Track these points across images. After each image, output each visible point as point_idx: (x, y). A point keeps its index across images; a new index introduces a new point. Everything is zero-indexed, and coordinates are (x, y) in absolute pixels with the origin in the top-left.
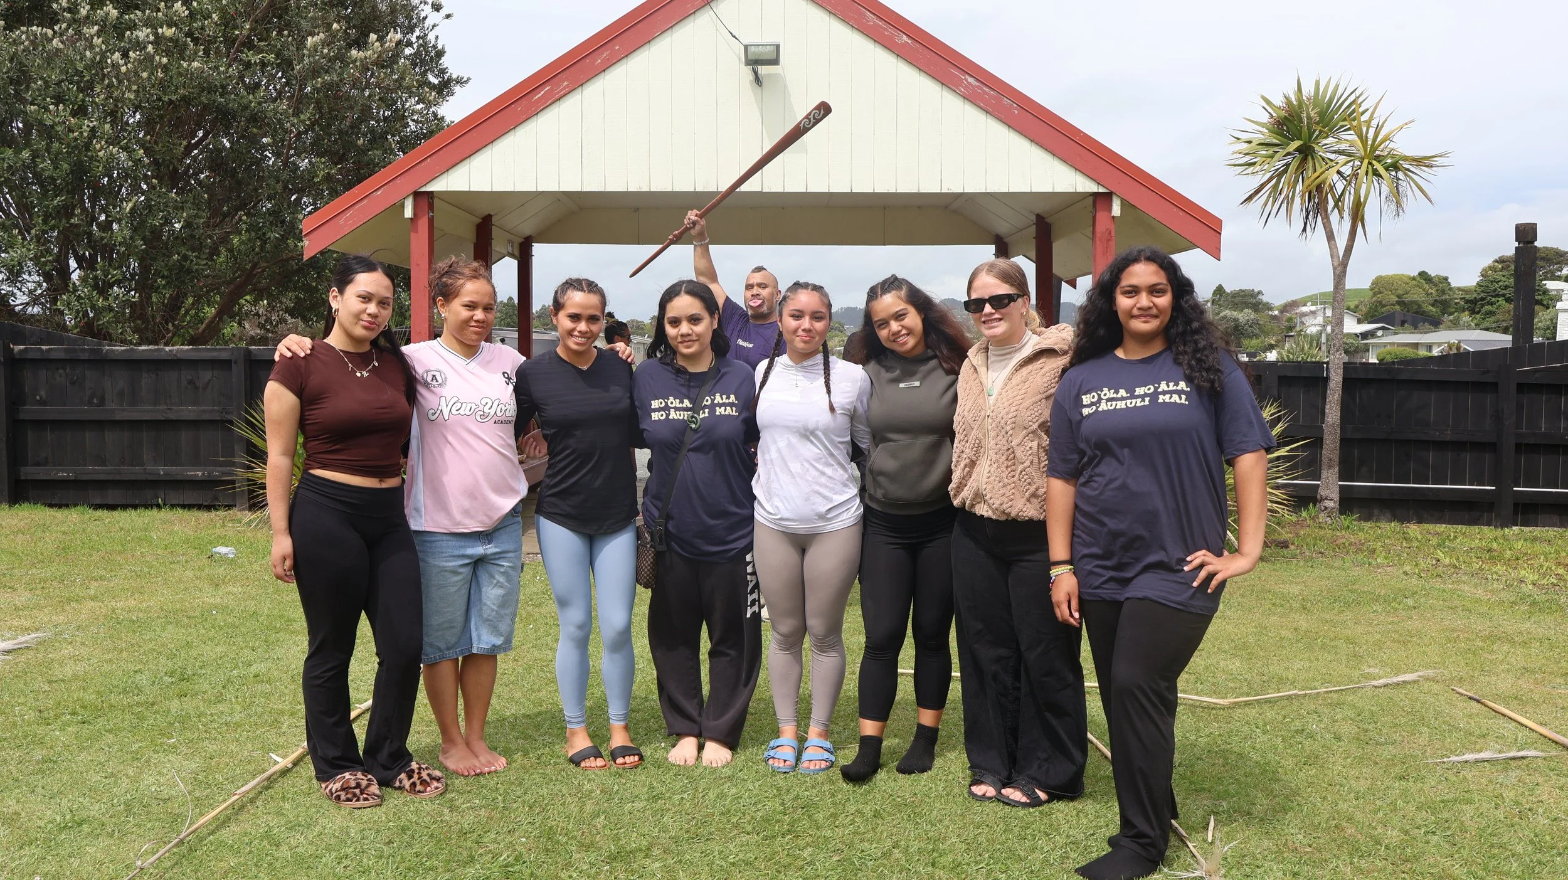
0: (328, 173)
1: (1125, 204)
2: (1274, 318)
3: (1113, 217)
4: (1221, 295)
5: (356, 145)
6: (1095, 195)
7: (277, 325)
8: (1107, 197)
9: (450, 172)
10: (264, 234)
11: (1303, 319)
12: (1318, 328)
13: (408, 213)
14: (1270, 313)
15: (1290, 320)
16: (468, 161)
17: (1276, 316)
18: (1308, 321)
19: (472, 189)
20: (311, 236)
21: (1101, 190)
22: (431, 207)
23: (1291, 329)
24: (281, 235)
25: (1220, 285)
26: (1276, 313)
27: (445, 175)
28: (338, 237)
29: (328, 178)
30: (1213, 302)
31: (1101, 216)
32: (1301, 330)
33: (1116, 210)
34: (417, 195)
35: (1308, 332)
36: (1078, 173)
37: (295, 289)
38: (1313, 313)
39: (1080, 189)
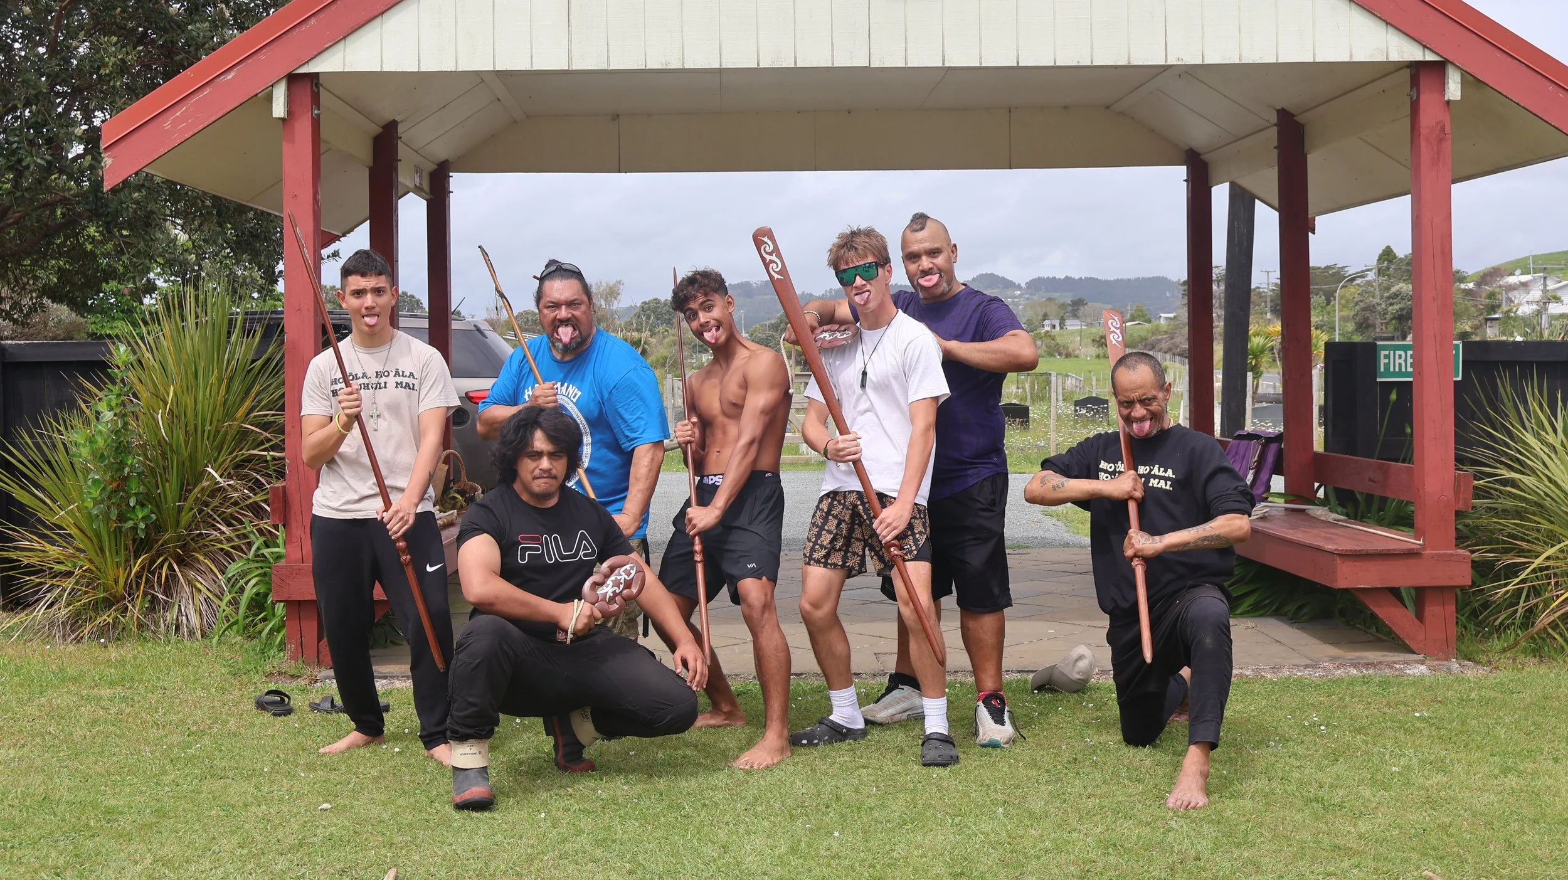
0: (122, 60)
1: (1471, 81)
2: (1468, 293)
3: (1448, 102)
4: (1390, 262)
5: (167, 14)
6: (1416, 68)
7: (28, 315)
8: (1438, 69)
9: (350, 39)
10: (20, 161)
11: (1511, 295)
12: (1535, 307)
13: (279, 109)
14: (1463, 286)
15: (1492, 295)
16: (378, 21)
17: (1470, 290)
18: (1518, 296)
19: (387, 68)
20: (116, 150)
21: (1430, 57)
22: (316, 100)
23: (1494, 308)
24: (48, 162)
25: (1388, 247)
26: (1471, 285)
27: (341, 45)
28: (162, 151)
29: (123, 68)
30: (1380, 272)
31: (1427, 100)
32: (1510, 311)
33: (1454, 89)
34: (293, 79)
35: (1520, 313)
36: (1390, 29)
37: (60, 254)
38: (1524, 285)
39: (1395, 57)
